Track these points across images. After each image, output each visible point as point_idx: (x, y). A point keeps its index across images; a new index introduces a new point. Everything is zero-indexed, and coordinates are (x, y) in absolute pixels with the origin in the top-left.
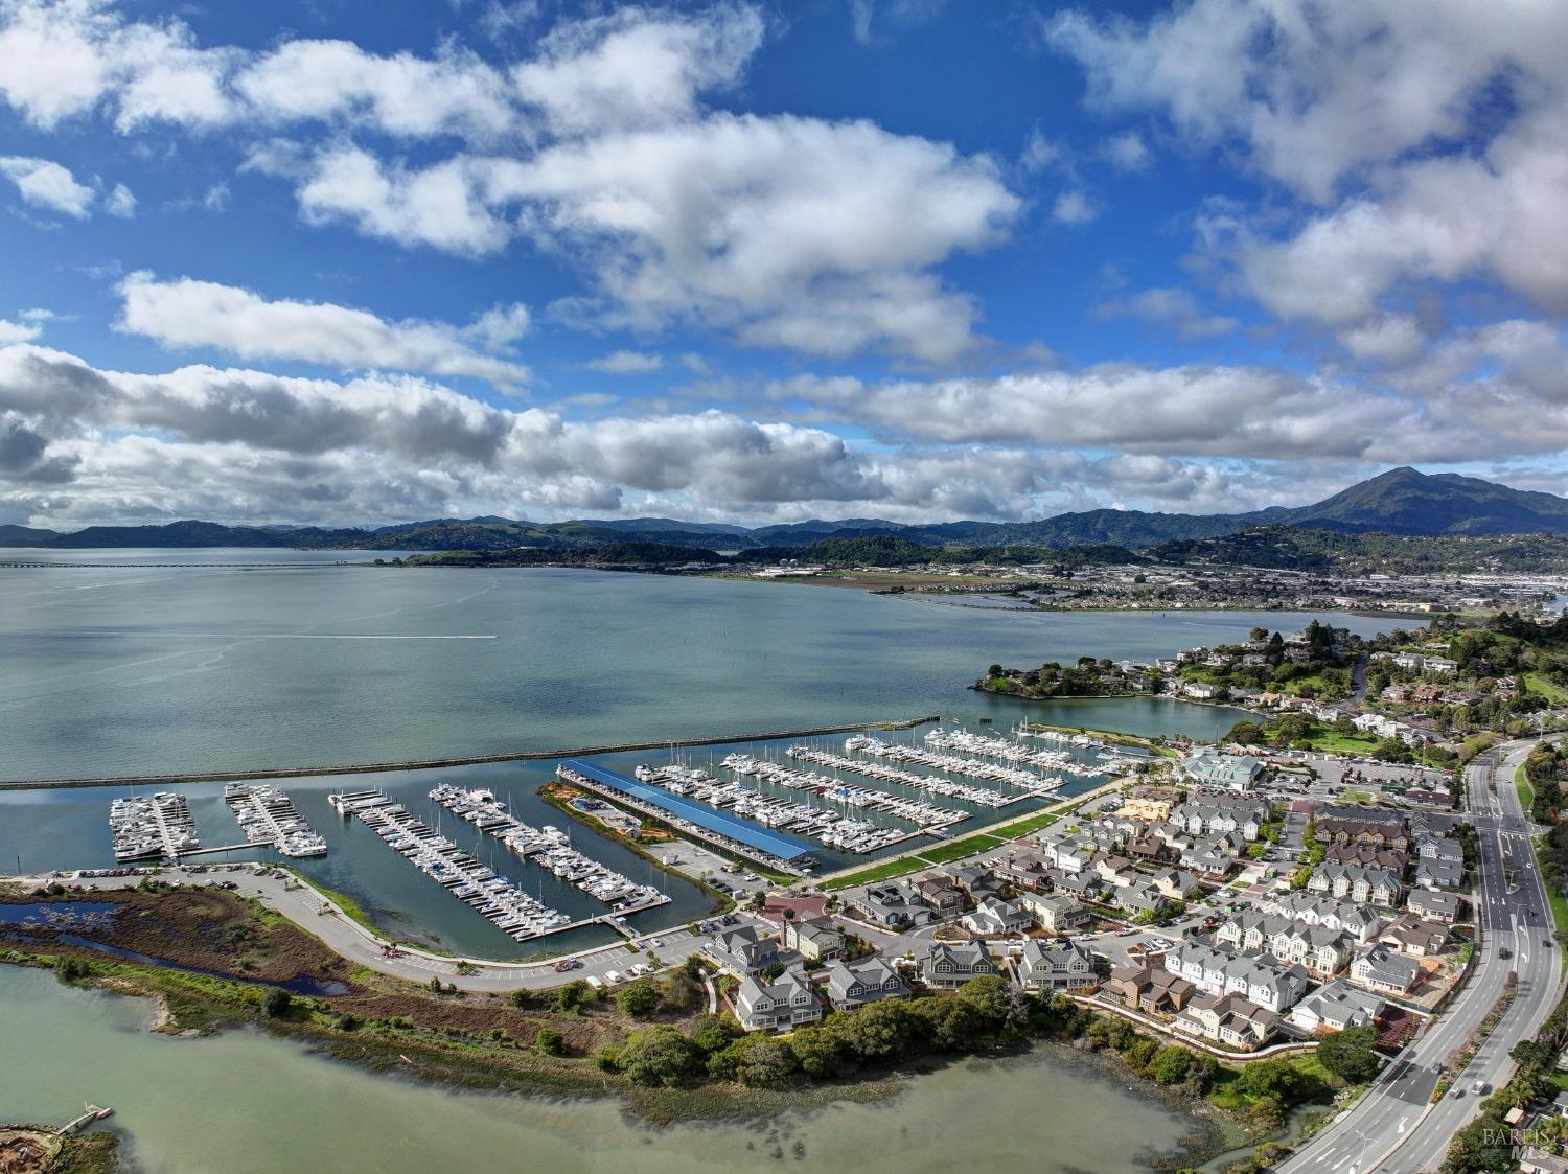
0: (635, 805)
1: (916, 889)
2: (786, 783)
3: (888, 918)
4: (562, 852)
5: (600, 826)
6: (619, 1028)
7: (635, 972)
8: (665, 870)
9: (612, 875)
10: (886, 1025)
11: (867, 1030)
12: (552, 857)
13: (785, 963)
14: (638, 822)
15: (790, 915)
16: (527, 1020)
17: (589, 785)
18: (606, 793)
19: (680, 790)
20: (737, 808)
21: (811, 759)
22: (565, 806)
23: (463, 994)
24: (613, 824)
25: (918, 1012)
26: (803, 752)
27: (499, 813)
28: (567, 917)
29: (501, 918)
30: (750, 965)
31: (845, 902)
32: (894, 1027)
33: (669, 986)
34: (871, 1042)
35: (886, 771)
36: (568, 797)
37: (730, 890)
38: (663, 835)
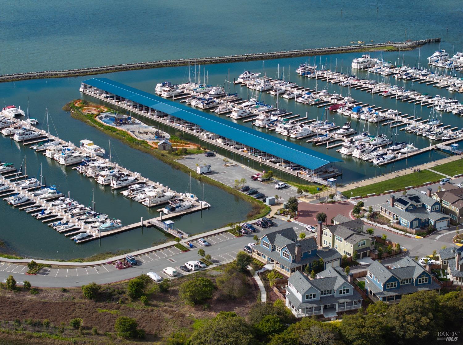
0: (161, 120)
1: (436, 198)
2: (300, 100)
3: (411, 223)
4: (101, 162)
5: (133, 140)
6: (183, 316)
7: (190, 267)
8: (200, 179)
9: (151, 183)
10: (424, 314)
11: (408, 317)
12: (94, 168)
13: (325, 260)
14: (167, 135)
15: (322, 218)
16: (100, 311)
17: (113, 102)
18: (131, 109)
19: (201, 106)
20: (257, 123)
21: (321, 78)
22: (95, 122)
23: (37, 291)
24: (144, 137)
25: (450, 303)
26: (312, 71)
27: (34, 129)
28: (118, 221)
29: (57, 223)
30: (294, 261)
31: (371, 208)
32: (431, 315)
33: (224, 279)
34: (412, 327)
35: (393, 90)
36: (95, 112)
37: (262, 196)
38: (192, 147)
